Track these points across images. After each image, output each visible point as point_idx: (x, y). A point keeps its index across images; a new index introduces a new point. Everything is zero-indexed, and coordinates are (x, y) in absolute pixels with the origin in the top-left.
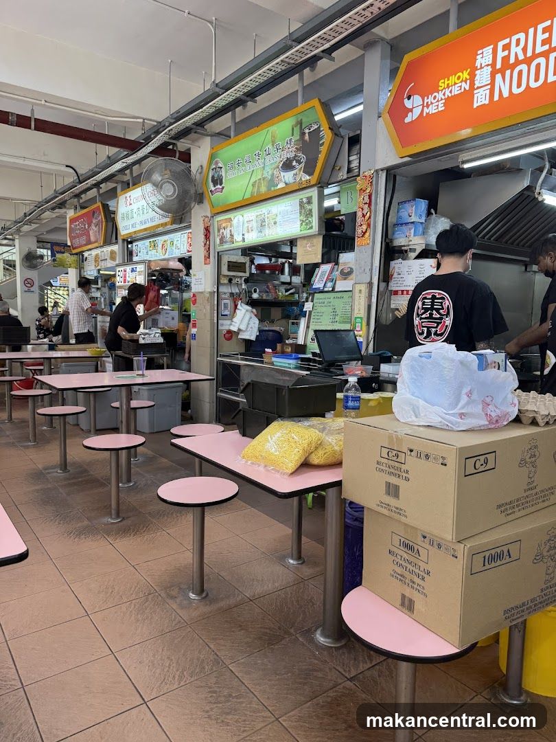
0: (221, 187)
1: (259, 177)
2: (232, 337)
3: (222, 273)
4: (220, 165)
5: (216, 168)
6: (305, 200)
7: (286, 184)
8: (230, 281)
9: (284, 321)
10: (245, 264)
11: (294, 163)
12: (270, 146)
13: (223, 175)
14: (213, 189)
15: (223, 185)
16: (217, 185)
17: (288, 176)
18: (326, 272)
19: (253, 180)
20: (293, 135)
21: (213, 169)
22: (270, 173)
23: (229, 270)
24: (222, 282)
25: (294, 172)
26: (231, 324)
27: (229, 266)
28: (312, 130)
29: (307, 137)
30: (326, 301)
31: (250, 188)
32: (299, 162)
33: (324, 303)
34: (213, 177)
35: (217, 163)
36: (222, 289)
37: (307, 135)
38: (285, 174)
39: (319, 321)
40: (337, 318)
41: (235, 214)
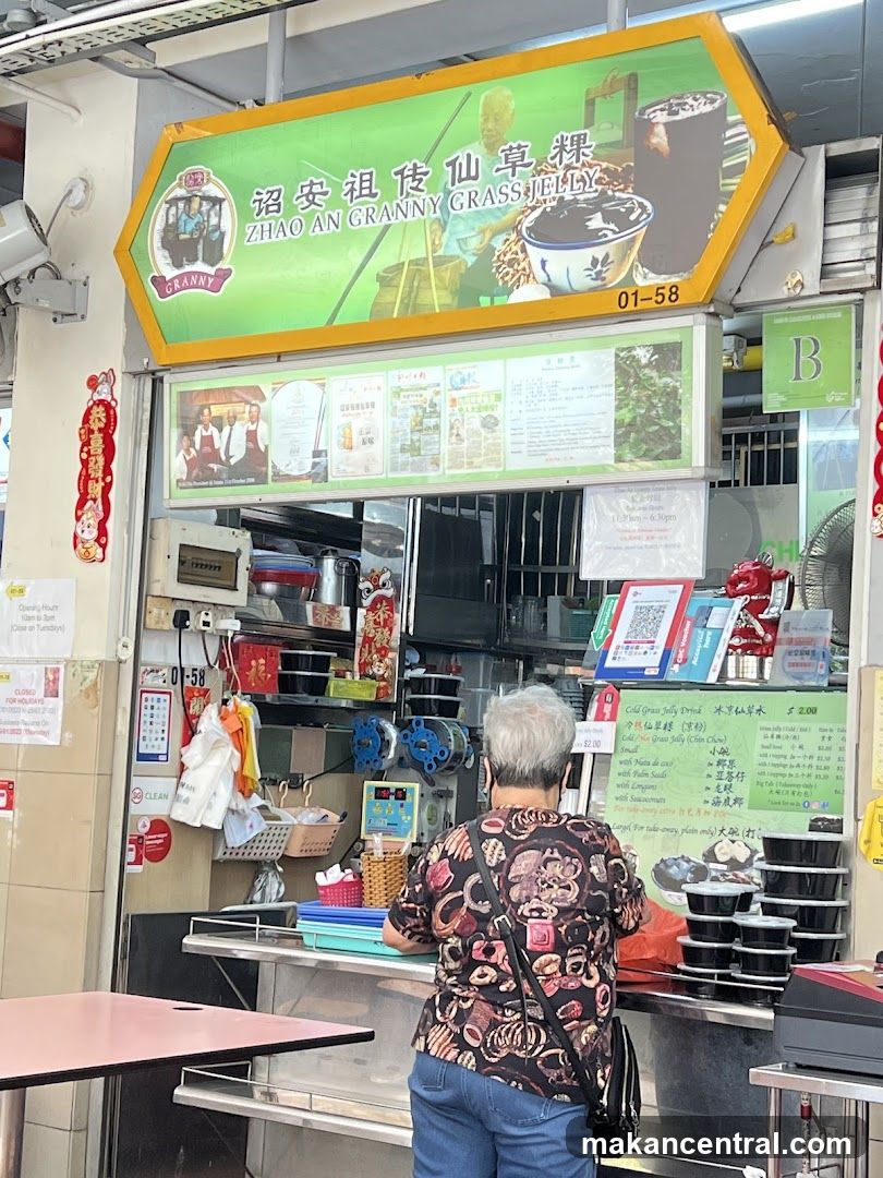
0: (211, 270)
1: (419, 253)
2: (167, 845)
3: (156, 590)
4: (212, 190)
5: (188, 200)
6: (643, 355)
7: (555, 291)
8: (181, 620)
9: (335, 783)
10: (236, 556)
11: (596, 222)
12: (477, 151)
13: (226, 225)
14: (170, 273)
15: (224, 265)
16: (193, 260)
17: (570, 266)
18: (661, 610)
19: (384, 259)
20: (589, 123)
21: (174, 201)
22: (474, 243)
23: (182, 578)
24: (151, 622)
25: (599, 252)
26: (176, 797)
27: (181, 562)
28: (683, 115)
29: (660, 138)
30: (679, 721)
31: (368, 287)
32: (622, 221)
33: (669, 726)
34: (170, 231)
35: (195, 180)
36: (151, 654)
37: (660, 130)
38: (547, 254)
39: (649, 794)
40: (741, 789)
41: (278, 377)
